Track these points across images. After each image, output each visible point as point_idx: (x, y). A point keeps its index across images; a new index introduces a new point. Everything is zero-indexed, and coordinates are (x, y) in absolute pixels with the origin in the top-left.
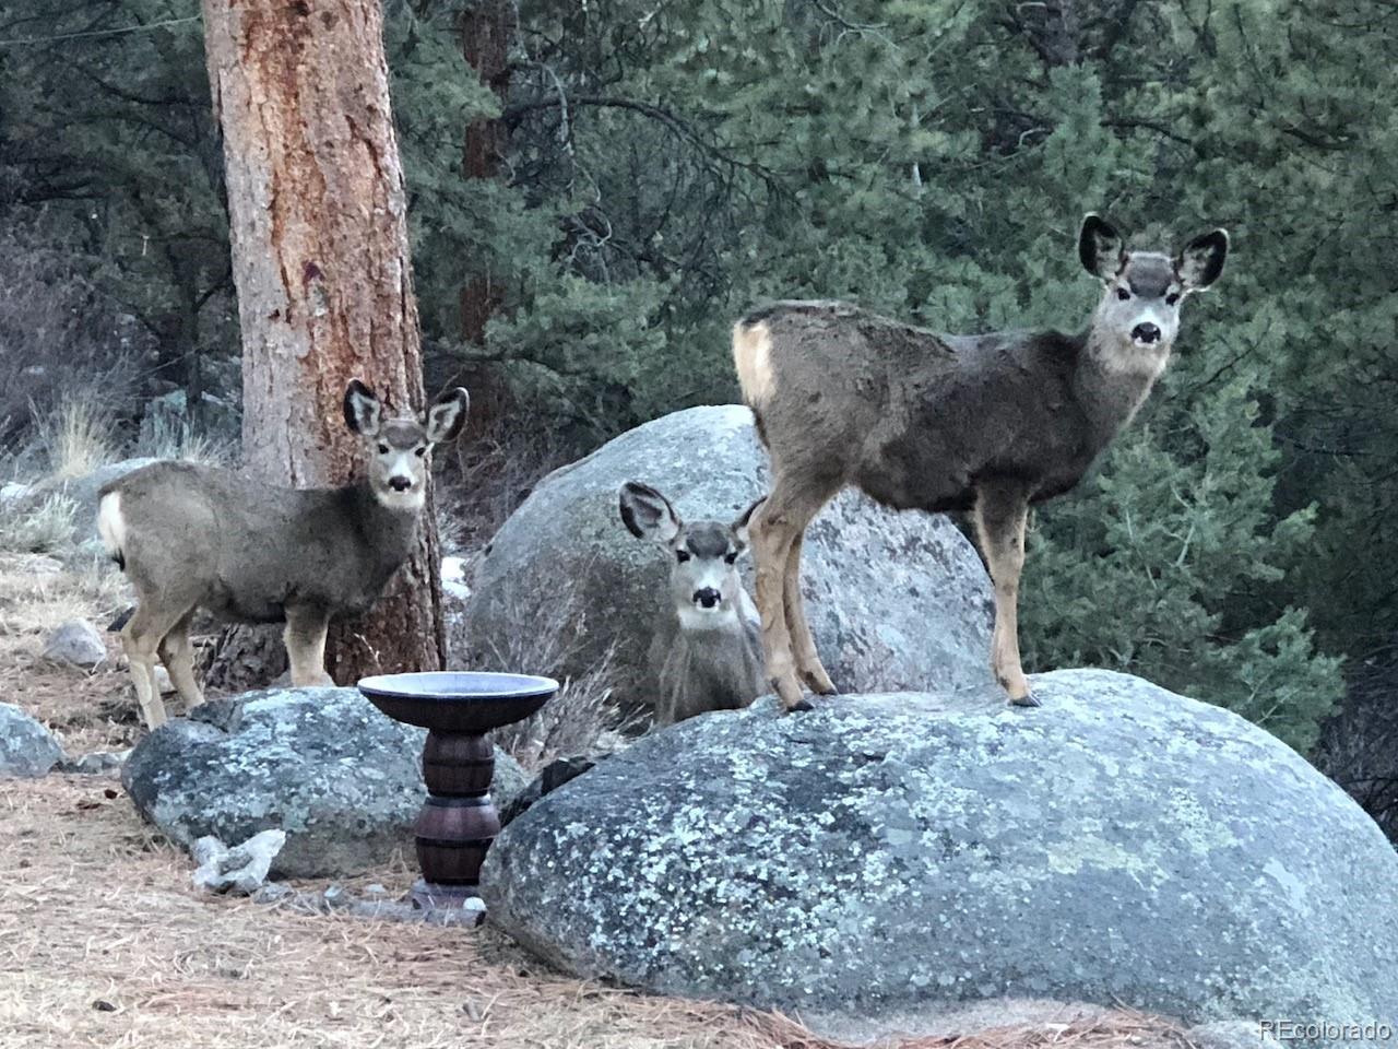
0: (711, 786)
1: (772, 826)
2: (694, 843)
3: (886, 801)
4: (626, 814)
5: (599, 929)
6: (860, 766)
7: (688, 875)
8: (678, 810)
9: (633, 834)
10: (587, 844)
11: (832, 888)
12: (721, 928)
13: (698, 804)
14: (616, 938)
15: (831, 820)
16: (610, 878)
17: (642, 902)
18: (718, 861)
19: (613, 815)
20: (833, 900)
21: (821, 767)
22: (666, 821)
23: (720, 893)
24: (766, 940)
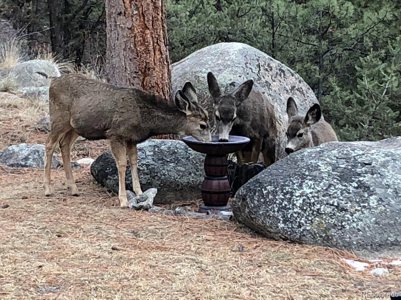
0: (314, 173)
1: (337, 187)
2: (311, 193)
3: (375, 179)
4: (286, 183)
5: (281, 222)
6: (363, 167)
7: (310, 203)
8: (304, 182)
9: (290, 190)
10: (274, 193)
11: (360, 208)
12: (323, 222)
13: (310, 180)
14: (288, 225)
15: (356, 185)
16: (283, 205)
17: (295, 213)
18: (320, 199)
19: (282, 183)
20: (360, 212)
21: (350, 167)
22: (301, 186)
23: (322, 210)
24: (339, 226)
